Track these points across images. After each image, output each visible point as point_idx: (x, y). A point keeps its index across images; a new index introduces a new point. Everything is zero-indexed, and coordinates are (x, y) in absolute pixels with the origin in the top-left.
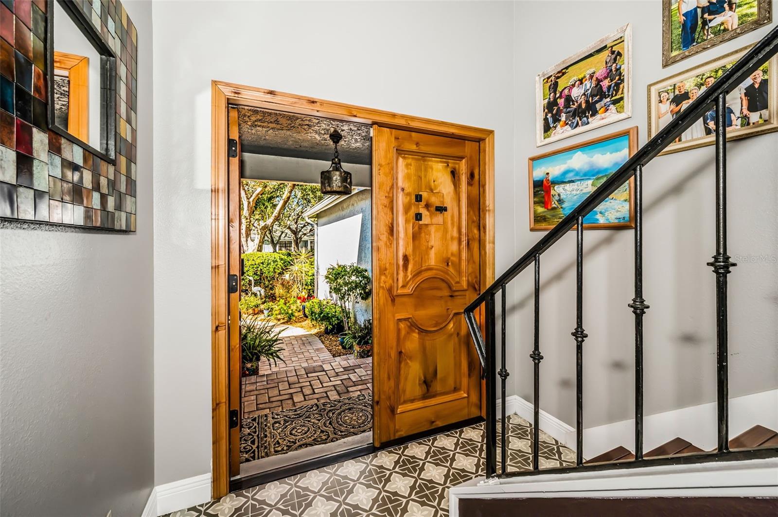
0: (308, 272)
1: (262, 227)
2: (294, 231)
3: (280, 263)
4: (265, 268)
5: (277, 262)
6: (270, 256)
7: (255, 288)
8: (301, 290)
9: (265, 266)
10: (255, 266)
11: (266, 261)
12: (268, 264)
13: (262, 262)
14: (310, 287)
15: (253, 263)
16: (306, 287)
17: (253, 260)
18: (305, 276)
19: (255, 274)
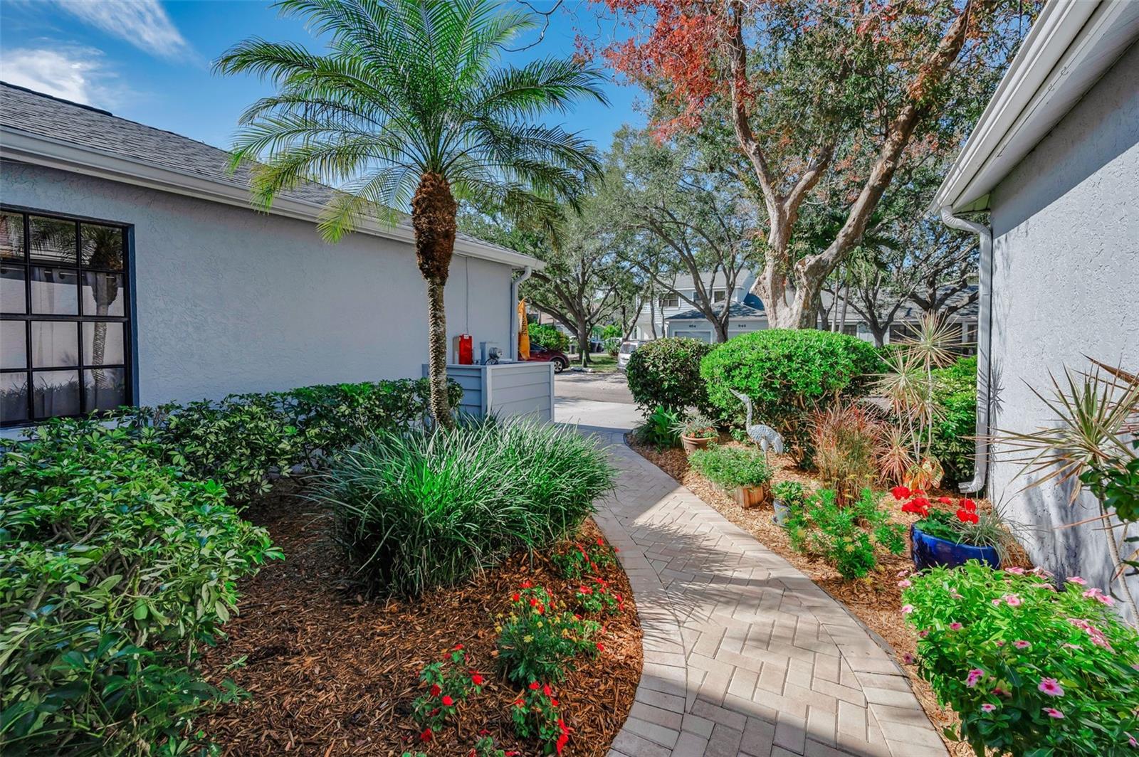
0: (950, 394)
1: (811, 267)
2: (927, 302)
3: (844, 360)
4: (797, 370)
5: (837, 356)
6: (814, 339)
7: (753, 428)
8: (917, 454)
9: (794, 365)
10: (768, 365)
11: (799, 352)
12: (804, 362)
13: (786, 352)
14: (955, 447)
15: (763, 355)
16: (941, 445)
17: (765, 347)
18: (935, 410)
19: (765, 386)
